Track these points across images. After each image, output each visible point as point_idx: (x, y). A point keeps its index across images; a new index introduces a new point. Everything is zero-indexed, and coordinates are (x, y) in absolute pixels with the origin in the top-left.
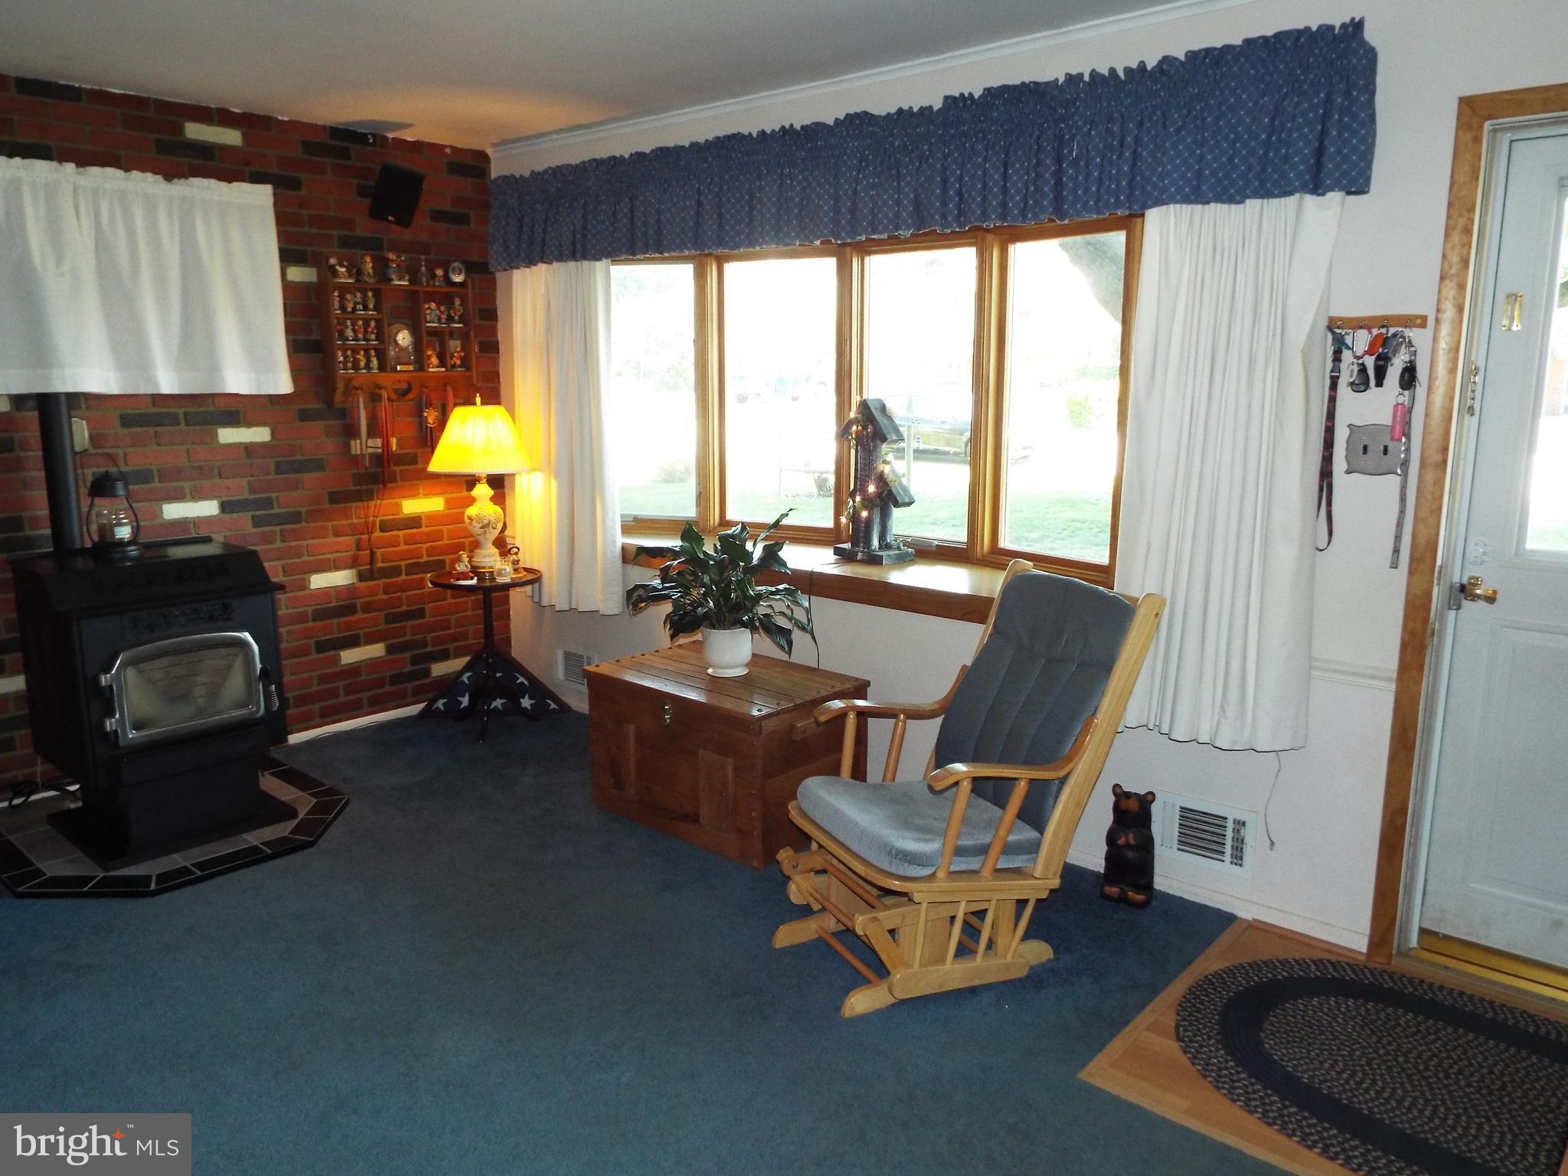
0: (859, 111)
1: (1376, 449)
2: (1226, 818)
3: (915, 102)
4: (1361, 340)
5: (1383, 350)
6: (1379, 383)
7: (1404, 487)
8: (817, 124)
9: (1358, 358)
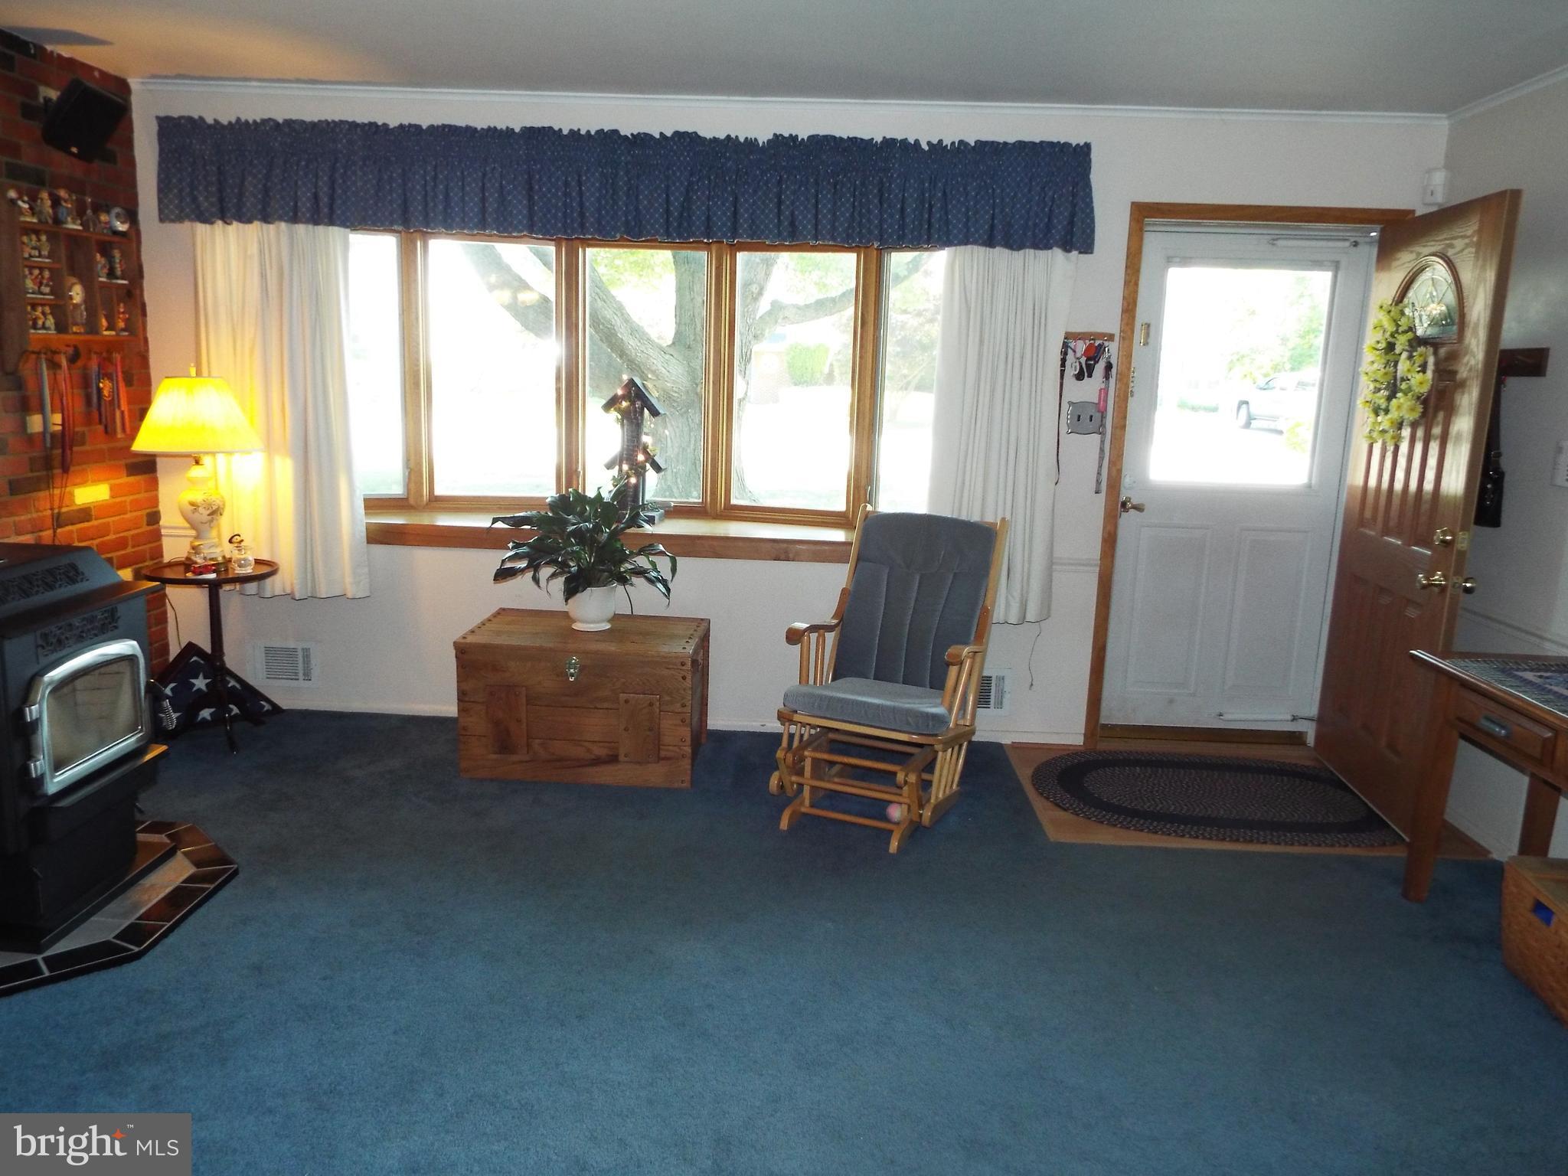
0: (690, 130)
1: (1085, 418)
2: (991, 677)
3: (742, 133)
4: (1081, 347)
5: (1094, 354)
6: (1090, 376)
7: (1103, 442)
8: (646, 134)
9: (1078, 358)
